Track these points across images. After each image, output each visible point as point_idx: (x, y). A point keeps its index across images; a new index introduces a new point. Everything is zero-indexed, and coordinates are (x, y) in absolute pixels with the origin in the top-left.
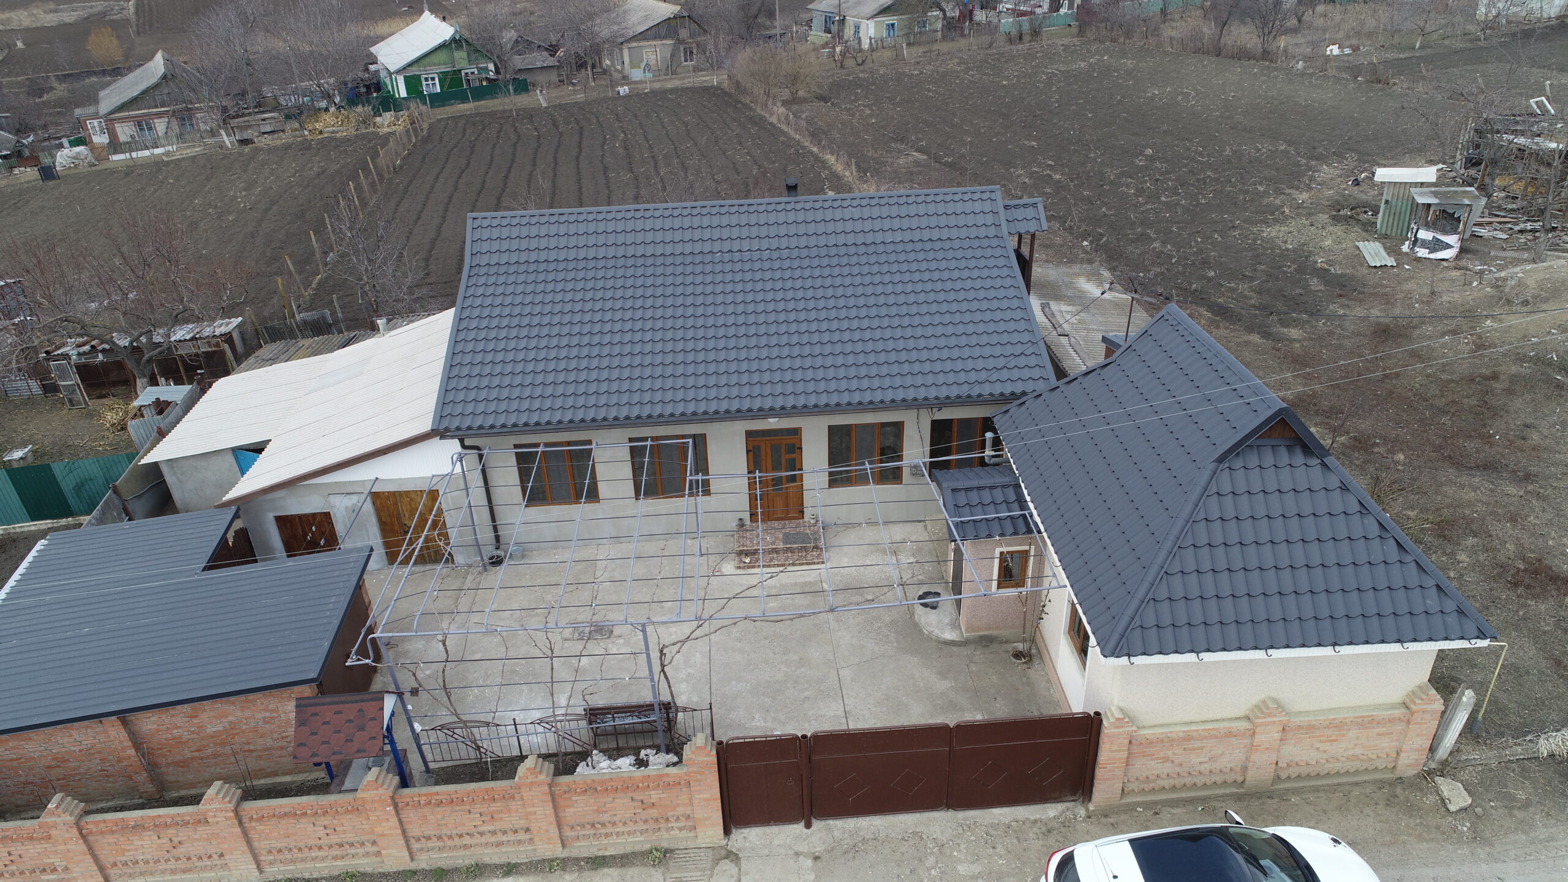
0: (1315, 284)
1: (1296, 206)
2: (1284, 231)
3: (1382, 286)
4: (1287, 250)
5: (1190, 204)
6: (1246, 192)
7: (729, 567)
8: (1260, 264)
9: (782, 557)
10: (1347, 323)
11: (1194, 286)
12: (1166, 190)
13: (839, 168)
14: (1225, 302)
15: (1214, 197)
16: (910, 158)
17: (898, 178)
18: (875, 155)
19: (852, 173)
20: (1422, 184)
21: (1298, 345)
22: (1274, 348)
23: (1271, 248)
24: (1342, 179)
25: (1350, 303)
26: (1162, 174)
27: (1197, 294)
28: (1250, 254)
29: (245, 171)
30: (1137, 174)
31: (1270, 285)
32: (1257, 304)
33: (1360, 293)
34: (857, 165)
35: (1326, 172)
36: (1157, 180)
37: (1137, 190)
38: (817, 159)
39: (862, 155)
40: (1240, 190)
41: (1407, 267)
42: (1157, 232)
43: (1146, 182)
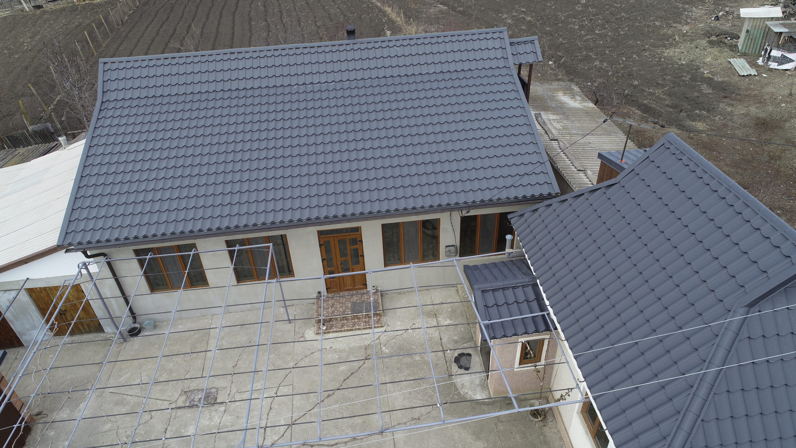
0: (706, 89)
1: (682, 35)
2: (678, 52)
3: (751, 89)
4: (682, 65)
5: (614, 35)
6: (649, 26)
7: (310, 334)
8: (666, 75)
9: (350, 323)
10: (735, 118)
11: (626, 91)
12: (598, 25)
13: (393, 16)
14: (649, 103)
15: (629, 30)
16: (437, 9)
17: (430, 21)
18: (416, 7)
19: (401, 19)
20: (772, 18)
21: (704, 135)
22: (689, 137)
23: (671, 64)
24: (707, 16)
25: (733, 102)
26: (593, 16)
27: (629, 97)
28: (659, 68)
29: (34, 26)
30: (578, 16)
31: (676, 89)
32: (670, 104)
33: (737, 94)
34: (404, 13)
35: (697, 12)
36: (591, 20)
37: (580, 26)
38: (380, 10)
39: (408, 7)
40: (645, 25)
41: (765, 75)
42: (597, 54)
43: (584, 21)
